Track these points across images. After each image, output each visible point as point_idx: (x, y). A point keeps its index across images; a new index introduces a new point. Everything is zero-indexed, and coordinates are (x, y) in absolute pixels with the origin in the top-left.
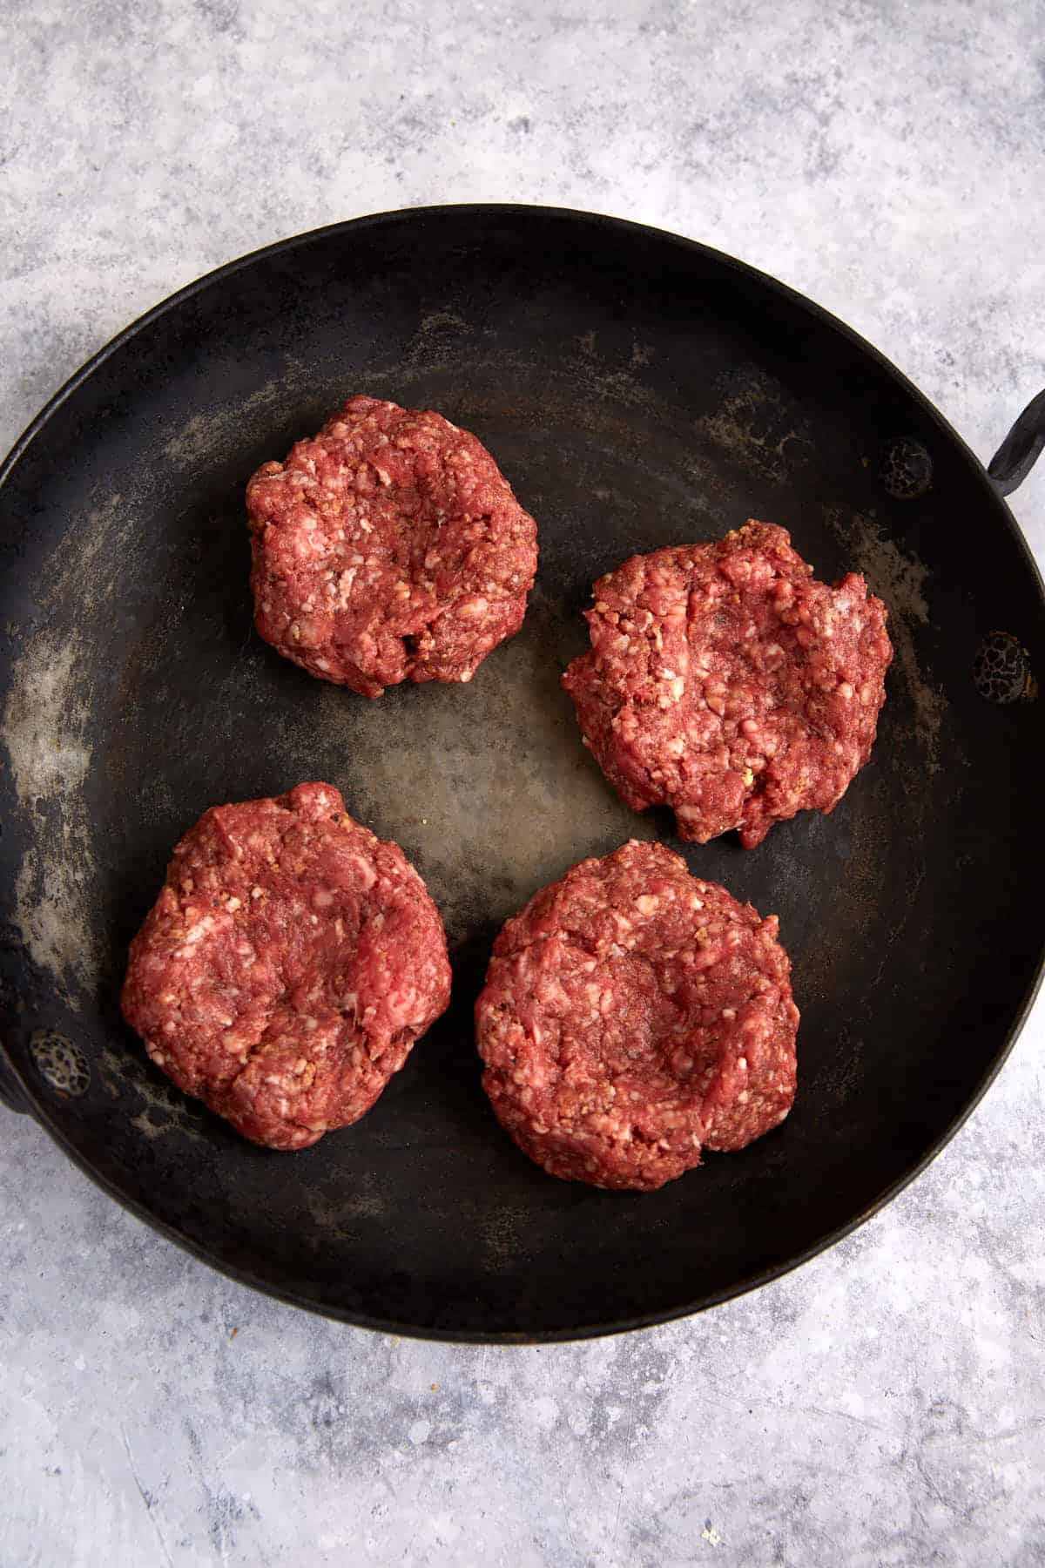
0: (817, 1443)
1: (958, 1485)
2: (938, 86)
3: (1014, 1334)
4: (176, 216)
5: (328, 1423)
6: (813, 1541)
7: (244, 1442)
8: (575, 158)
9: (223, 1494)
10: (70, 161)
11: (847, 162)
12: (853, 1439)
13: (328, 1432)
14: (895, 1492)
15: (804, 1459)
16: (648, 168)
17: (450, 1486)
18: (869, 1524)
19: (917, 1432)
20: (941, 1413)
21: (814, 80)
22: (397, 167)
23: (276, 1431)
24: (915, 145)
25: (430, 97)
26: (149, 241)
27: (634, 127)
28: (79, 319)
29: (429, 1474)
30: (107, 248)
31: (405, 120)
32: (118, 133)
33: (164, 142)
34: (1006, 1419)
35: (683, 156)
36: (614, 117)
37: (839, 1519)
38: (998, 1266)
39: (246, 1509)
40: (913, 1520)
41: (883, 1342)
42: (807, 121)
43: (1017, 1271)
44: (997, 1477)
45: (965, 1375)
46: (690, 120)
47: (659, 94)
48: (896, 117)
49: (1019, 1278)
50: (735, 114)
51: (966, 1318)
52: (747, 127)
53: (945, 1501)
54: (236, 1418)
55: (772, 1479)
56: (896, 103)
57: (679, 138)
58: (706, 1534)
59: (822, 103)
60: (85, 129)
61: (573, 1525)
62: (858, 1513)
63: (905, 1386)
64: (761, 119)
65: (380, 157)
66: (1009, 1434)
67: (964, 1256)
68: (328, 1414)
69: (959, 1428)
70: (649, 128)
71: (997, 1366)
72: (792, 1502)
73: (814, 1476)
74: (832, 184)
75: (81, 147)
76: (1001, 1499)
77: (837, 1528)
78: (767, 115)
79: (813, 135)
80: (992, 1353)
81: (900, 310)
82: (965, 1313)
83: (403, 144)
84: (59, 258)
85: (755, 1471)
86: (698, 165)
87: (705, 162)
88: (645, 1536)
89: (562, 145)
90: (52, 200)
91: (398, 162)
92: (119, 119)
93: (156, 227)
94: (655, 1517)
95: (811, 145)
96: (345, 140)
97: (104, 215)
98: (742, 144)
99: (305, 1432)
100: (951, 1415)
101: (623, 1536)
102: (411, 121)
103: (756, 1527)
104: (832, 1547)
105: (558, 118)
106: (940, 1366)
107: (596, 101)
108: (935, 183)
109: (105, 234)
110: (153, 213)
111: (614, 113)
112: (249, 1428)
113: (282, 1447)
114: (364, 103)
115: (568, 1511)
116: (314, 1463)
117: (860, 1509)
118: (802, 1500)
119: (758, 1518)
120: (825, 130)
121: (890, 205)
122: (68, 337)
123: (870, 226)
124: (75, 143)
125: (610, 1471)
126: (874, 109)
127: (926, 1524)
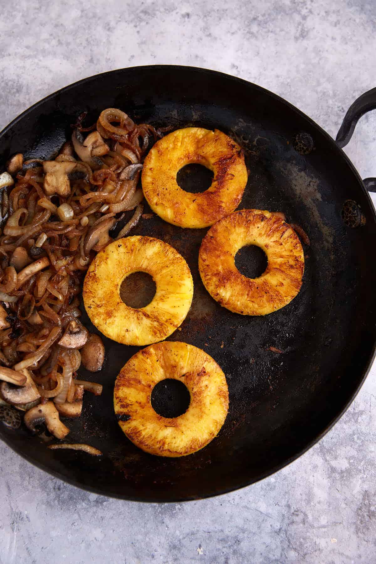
0: (246, 520)
1: (301, 544)
2: (352, 6)
3: (330, 488)
4: (54, 42)
5: (59, 489)
6: (241, 559)
7: (27, 492)
8: (205, 29)
9: (17, 511)
10: (18, 20)
11: (311, 35)
12: (260, 521)
13: (58, 492)
14: (275, 543)
15: (240, 526)
16: (233, 33)
17: (102, 518)
18: (263, 554)
19: (286, 521)
20: (297, 515)
21: (302, 3)
22: (138, 29)
23: (39, 490)
24: (340, 29)
25: (153, 3)
26: (44, 51)
27: (229, 18)
28: (15, 77)
29: (95, 513)
30: (28, 52)
31: (142, 12)
32: (37, 11)
33: (53, 15)
34: (324, 520)
35: (247, 30)
36: (222, 14)
37: (251, 551)
38: (326, 460)
39: (25, 517)
40: (281, 556)
41: (277, 484)
42: (297, 18)
43: (334, 463)
44: (317, 543)
45: (308, 501)
46: (252, 16)
47: (240, 6)
48: (333, 18)
49: (334, 466)
50: (269, 15)
51: (311, 479)
52: (273, 20)
53: (295, 549)
54: (26, 483)
55: (227, 532)
56: (334, 12)
57: (246, 23)
58: (199, 550)
59: (304, 12)
60: (25, 9)
61: (147, 539)
62: (259, 550)
63: (284, 503)
64: (279, 17)
65: (132, 25)
66: (324, 527)
67: (313, 455)
68: (60, 486)
69: (304, 522)
70: (235, 19)
71: (322, 499)
72: (234, 542)
73: (244, 533)
74: (305, 43)
75: (23, 16)
76: (318, 552)
77: (250, 554)
78: (282, 16)
79: (299, 24)
80: (320, 494)
81: (325, 91)
82: (311, 477)
83: (141, 20)
84: (10, 55)
85: (220, 528)
86: (252, 33)
87: (255, 32)
88: (175, 547)
89: (201, 24)
90: (10, 34)
91: (138, 27)
92: (37, 6)
93: (47, 46)
94: (179, 540)
95: (298, 27)
96: (120, 17)
97: (29, 41)
98: (271, 26)
99: (50, 491)
100: (301, 516)
101: (166, 546)
102: (145, 12)
103: (219, 549)
104: (248, 561)
105: (200, 13)
106: (299, 497)
107: (216, 8)
108: (346, 43)
109: (28, 47)
110: (47, 41)
111: (222, 12)
112: (30, 487)
113: (41, 496)
114: (128, 5)
115: (146, 534)
116: (52, 503)
117: (260, 548)
118: (238, 542)
119: (220, 546)
120: (304, 21)
121: (327, 51)
122: (10, 83)
123: (317, 59)
124: (21, 14)
125: (164, 521)
126: (324, 14)
127: (287, 558)
